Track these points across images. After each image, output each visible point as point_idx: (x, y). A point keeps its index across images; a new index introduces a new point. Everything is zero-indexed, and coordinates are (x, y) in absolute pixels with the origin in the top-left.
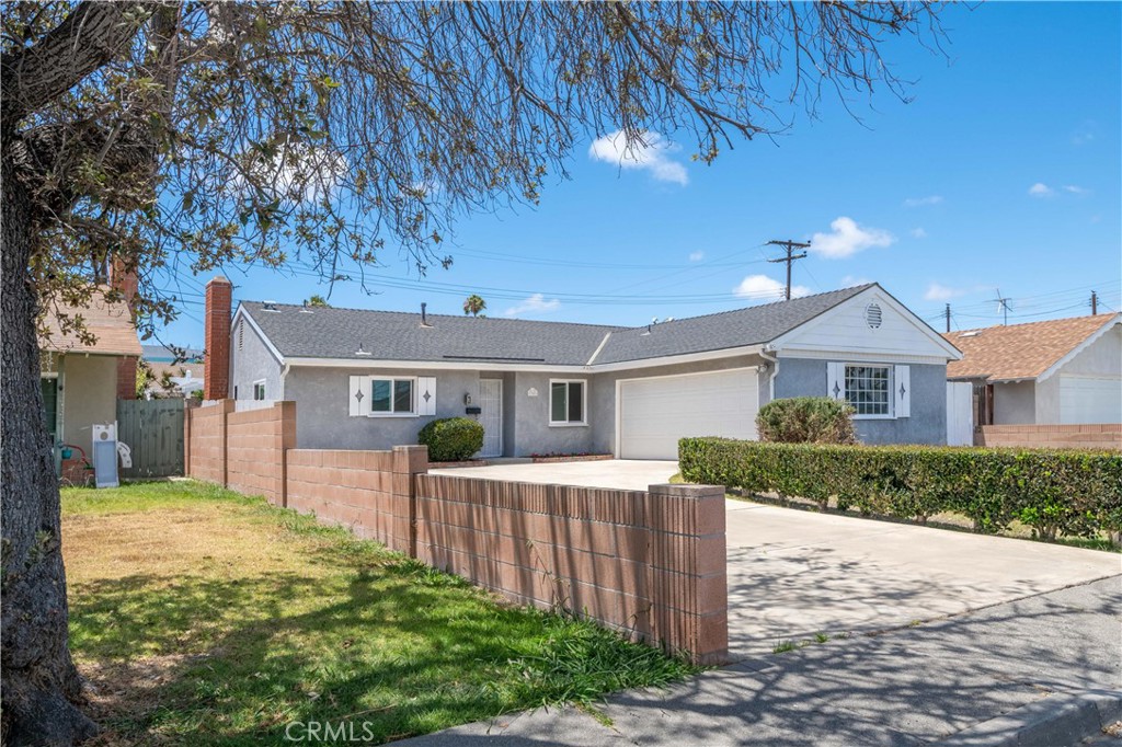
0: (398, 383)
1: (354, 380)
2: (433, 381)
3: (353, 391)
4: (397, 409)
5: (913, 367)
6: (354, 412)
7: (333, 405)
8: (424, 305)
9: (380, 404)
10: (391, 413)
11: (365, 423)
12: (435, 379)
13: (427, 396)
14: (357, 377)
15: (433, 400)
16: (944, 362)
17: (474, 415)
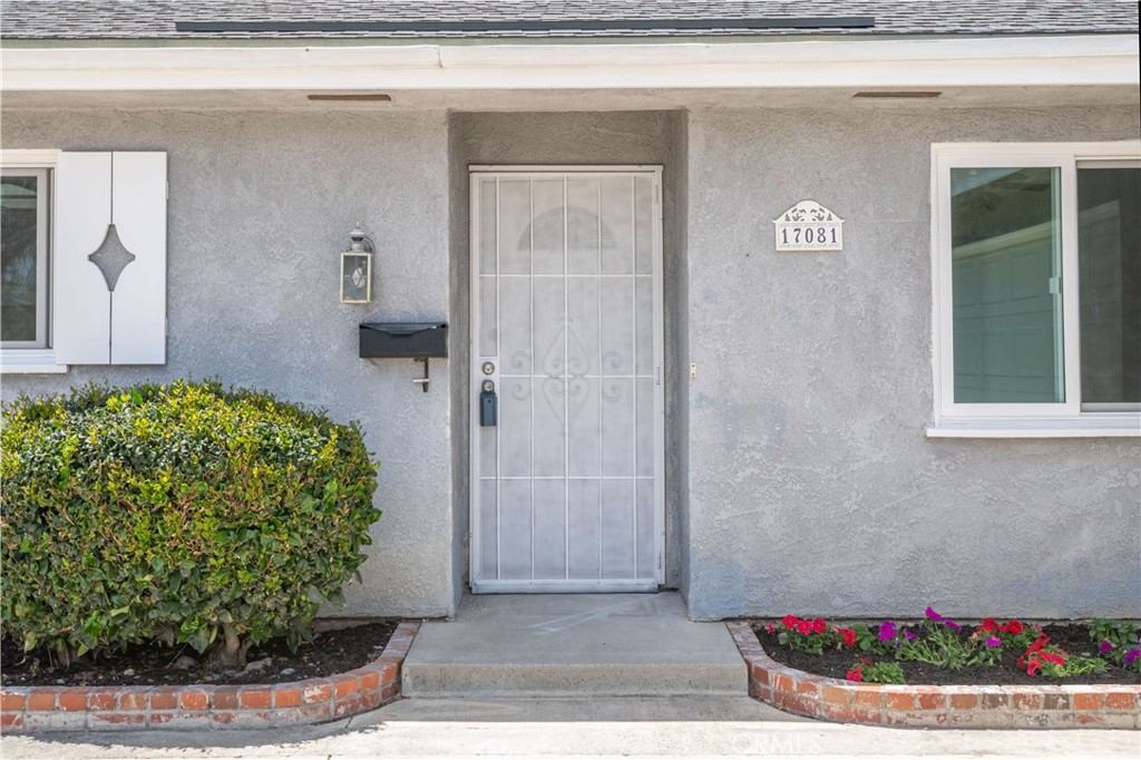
17: (410, 366)
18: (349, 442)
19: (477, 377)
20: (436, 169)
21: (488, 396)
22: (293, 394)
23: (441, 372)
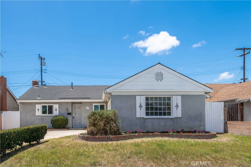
0: (49, 106)
1: (37, 105)
2: (57, 105)
3: (37, 109)
4: (49, 113)
5: (183, 96)
6: (37, 114)
7: (32, 112)
8: (72, 83)
9: (44, 112)
10: (47, 115)
11: (40, 117)
12: (58, 105)
13: (56, 110)
14: (38, 105)
15: (58, 111)
16: (204, 94)
17: (70, 115)
18: (67, 119)
19: (73, 116)
20: (71, 105)
21: (74, 117)
22: (64, 116)
23: (71, 115)
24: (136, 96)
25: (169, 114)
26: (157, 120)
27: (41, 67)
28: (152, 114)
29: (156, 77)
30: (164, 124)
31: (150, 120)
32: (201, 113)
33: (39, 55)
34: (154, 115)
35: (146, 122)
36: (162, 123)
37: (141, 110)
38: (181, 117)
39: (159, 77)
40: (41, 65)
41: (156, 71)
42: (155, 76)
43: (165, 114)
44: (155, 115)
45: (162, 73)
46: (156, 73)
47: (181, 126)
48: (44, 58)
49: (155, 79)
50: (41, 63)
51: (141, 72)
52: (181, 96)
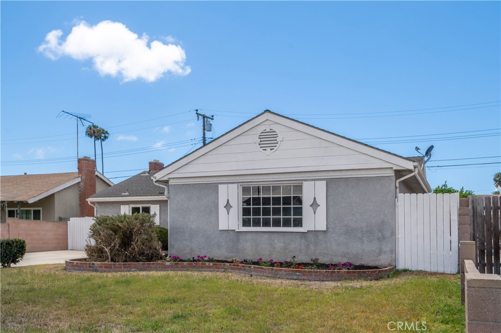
0: (144, 208)
5: (330, 181)
12: (159, 205)
13: (155, 215)
14: (124, 206)
16: (389, 173)
24: (220, 186)
25: (298, 223)
26: (266, 236)
27: (204, 134)
28: (257, 223)
29: (261, 141)
30: (282, 245)
31: (249, 236)
32: (383, 222)
33: (197, 111)
34: (260, 226)
35: (241, 241)
36: (279, 244)
37: (228, 214)
38: (325, 230)
39: (268, 140)
40: (204, 129)
41: (261, 129)
42: (259, 140)
43: (287, 223)
44: (263, 226)
45: (275, 132)
46: (262, 133)
47: (326, 252)
48: (213, 116)
49: (259, 146)
50: (204, 126)
51: (227, 133)
52: (325, 182)
